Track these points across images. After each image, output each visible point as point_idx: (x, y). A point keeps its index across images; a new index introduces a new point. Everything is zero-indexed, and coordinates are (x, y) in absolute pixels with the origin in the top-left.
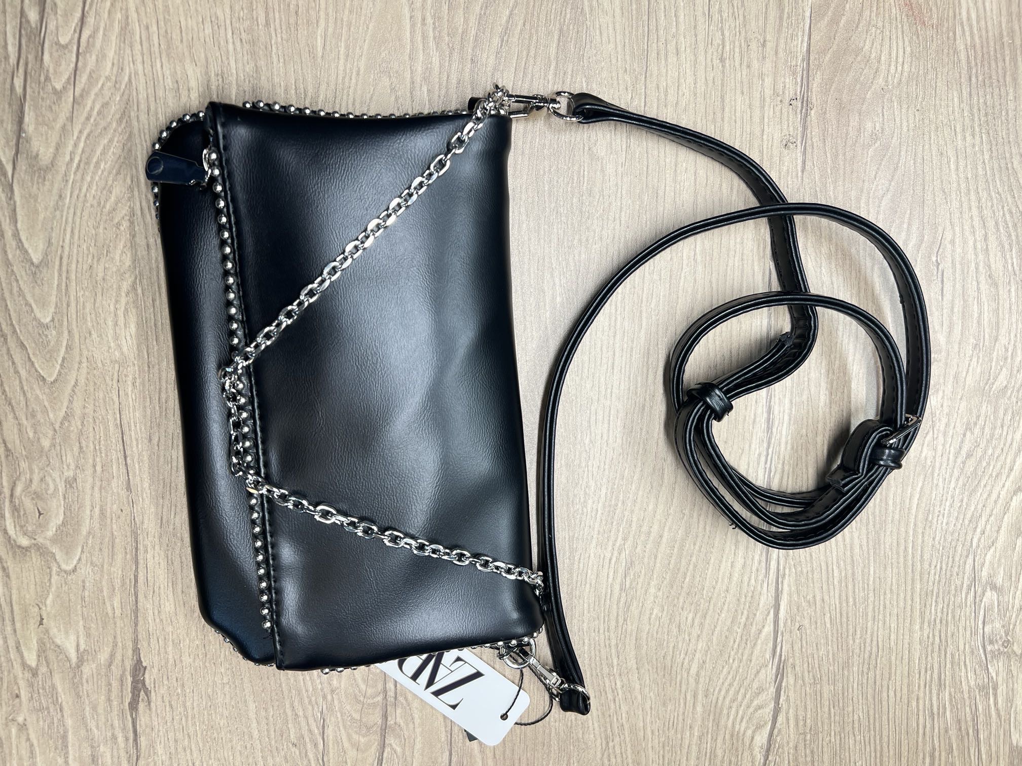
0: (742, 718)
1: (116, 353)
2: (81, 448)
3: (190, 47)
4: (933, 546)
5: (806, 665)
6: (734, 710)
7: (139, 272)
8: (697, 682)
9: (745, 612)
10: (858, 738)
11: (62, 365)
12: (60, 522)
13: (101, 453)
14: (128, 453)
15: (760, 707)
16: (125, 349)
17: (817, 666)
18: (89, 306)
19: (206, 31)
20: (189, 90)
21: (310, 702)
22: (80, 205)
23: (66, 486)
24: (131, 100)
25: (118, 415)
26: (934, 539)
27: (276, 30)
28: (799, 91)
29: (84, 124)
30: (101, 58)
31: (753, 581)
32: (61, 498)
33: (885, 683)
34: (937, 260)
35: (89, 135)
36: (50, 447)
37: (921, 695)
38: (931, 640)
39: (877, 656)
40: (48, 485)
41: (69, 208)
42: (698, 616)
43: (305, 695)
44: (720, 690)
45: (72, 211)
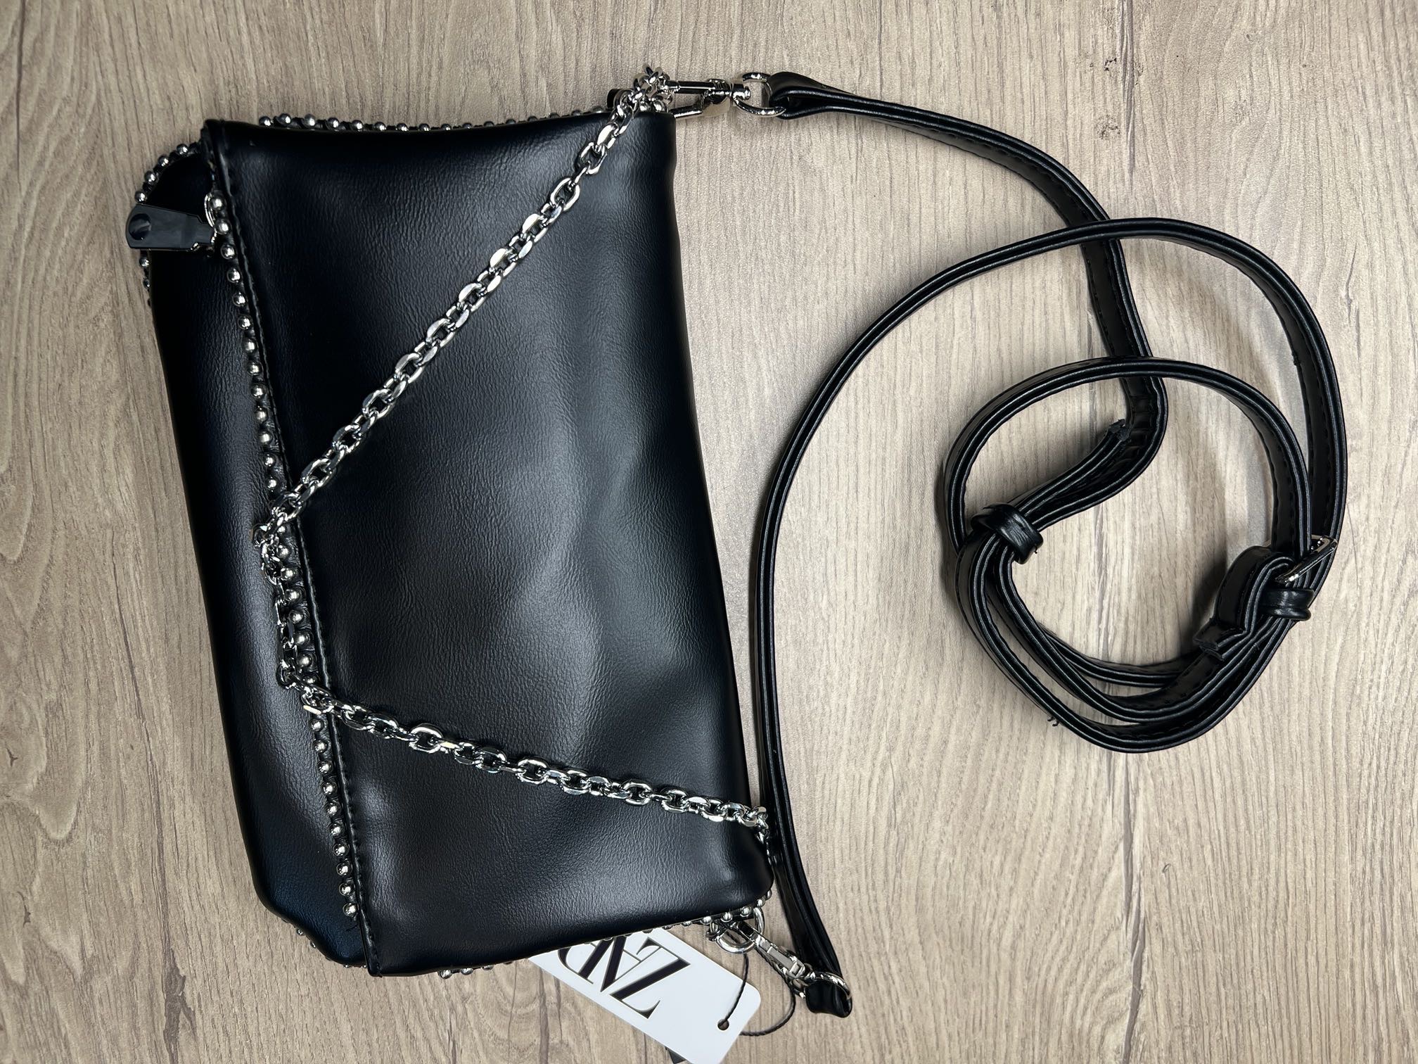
0: (1086, 1009)
1: (107, 513)
2: (65, 657)
3: (184, 45)
4: (1364, 733)
5: (1178, 925)
6: (1071, 997)
7: (133, 389)
8: (1013, 959)
9: (1081, 849)
10: (1263, 1030)
11: (27, 536)
12: (43, 770)
13: (95, 663)
14: (135, 660)
15: (1111, 991)
16: (119, 506)
17: (1195, 924)
18: (61, 445)
19: (208, 19)
20: (187, 109)
21: (432, 1016)
22: (37, 293)
23: (47, 716)
24: (102, 130)
25: (116, 606)
26: (1365, 723)
27: (311, 9)
28: (1118, 47)
29: (36, 172)
30: (55, 70)
31: (1089, 802)
32: (42, 733)
33: (1301, 945)
34: (1347, 296)
35: (43, 188)
36: (20, 658)
37: (1357, 960)
38: (1368, 877)
39: (1287, 905)
40: (21, 716)
41: (21, 300)
42: (1009, 858)
43: (424, 1007)
44: (1049, 969)
45: (26, 302)
